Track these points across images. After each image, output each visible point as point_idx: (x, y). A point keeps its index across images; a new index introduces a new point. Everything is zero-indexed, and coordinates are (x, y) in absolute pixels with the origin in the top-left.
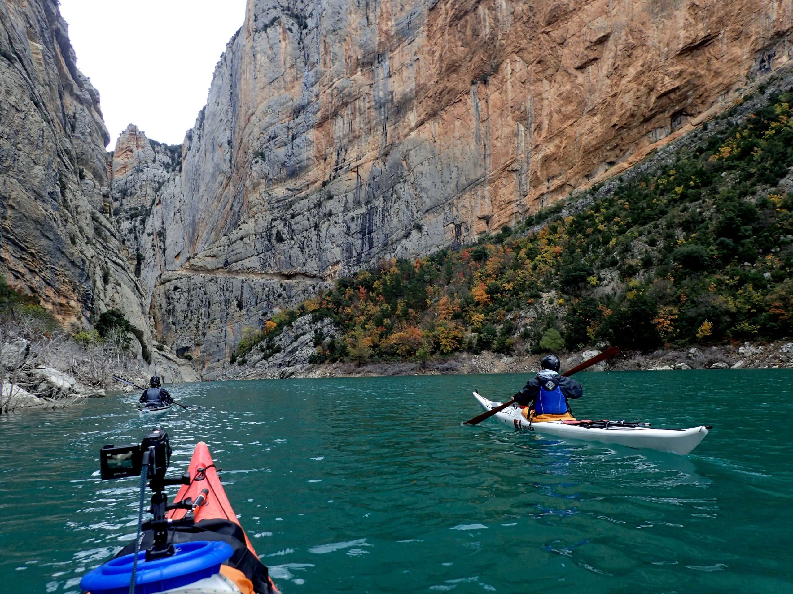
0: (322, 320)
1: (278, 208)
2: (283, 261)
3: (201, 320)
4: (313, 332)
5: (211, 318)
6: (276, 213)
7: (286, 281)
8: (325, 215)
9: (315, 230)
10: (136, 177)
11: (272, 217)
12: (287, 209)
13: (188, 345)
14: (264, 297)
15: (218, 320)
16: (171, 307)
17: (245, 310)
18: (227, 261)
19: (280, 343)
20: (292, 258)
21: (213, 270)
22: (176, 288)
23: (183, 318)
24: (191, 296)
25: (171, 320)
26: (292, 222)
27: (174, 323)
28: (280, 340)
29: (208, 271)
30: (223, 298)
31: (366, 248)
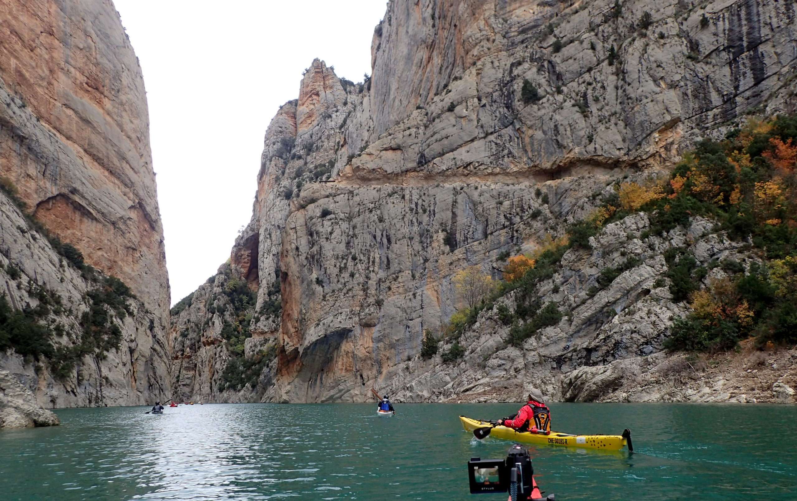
0: (686, 225)
1: (522, 42)
2: (540, 142)
3: (372, 275)
4: (660, 259)
5: (392, 270)
6: (520, 52)
7: (549, 182)
8: (632, 28)
9: (611, 64)
10: (323, 126)
11: (512, 60)
12: (544, 36)
13: (347, 325)
14: (502, 220)
15: (407, 274)
16: (315, 248)
17: (463, 250)
18: (422, 156)
19: (557, 298)
20: (561, 129)
21: (397, 175)
22: (325, 213)
23: (336, 271)
24: (354, 227)
25: (314, 276)
26: (557, 59)
27: (319, 282)
28: (556, 290)
29: (388, 177)
30: (416, 228)
31: (746, 82)
